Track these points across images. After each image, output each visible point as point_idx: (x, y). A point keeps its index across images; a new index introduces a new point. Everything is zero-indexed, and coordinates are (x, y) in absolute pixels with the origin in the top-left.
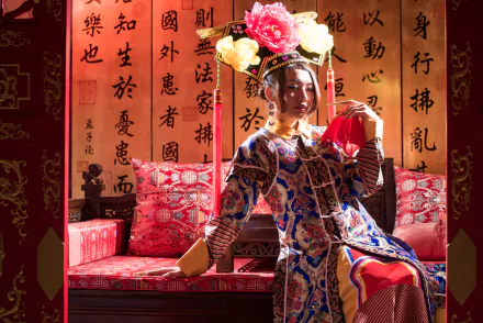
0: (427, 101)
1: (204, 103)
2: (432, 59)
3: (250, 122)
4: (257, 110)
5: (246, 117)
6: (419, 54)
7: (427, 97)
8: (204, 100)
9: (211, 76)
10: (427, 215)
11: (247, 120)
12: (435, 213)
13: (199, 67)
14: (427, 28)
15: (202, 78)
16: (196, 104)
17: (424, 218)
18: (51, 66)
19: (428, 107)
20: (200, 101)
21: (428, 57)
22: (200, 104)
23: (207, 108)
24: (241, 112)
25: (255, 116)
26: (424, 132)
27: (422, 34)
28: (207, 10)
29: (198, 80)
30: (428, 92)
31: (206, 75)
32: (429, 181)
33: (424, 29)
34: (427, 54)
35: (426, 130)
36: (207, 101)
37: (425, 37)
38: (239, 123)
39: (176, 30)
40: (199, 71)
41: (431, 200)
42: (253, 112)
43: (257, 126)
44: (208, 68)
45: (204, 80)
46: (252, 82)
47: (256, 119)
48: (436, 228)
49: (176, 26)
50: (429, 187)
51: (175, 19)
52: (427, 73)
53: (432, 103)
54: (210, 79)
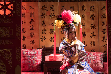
0: (85, 35)
1: (32, 35)
2: (86, 25)
3: (43, 39)
4: (45, 37)
5: (42, 38)
6: (83, 24)
7: (85, 34)
8: (32, 34)
9: (34, 28)
10: (88, 61)
11: (42, 39)
12: (90, 61)
13: (31, 26)
14: (85, 18)
15: (31, 29)
16: (30, 35)
17: (88, 62)
18: (18, 28)
19: (85, 36)
20: (31, 34)
21: (85, 25)
22: (31, 35)
23: (33, 36)
24: (41, 37)
25: (44, 38)
26: (84, 42)
27: (83, 19)
28: (33, 13)
29: (30, 30)
30: (85, 33)
31: (32, 28)
32: (88, 53)
33: (84, 18)
34: (85, 24)
35: (85, 41)
36: (33, 35)
37: (84, 20)
38: (40, 40)
39: (25, 17)
40: (31, 27)
41: (89, 58)
42: (44, 37)
43: (45, 40)
44: (33, 27)
45: (32, 30)
46: (44, 30)
47: (44, 39)
48: (91, 64)
49: (25, 16)
50: (88, 55)
51: (25, 15)
52: (85, 28)
53: (86, 35)
54: (33, 29)
